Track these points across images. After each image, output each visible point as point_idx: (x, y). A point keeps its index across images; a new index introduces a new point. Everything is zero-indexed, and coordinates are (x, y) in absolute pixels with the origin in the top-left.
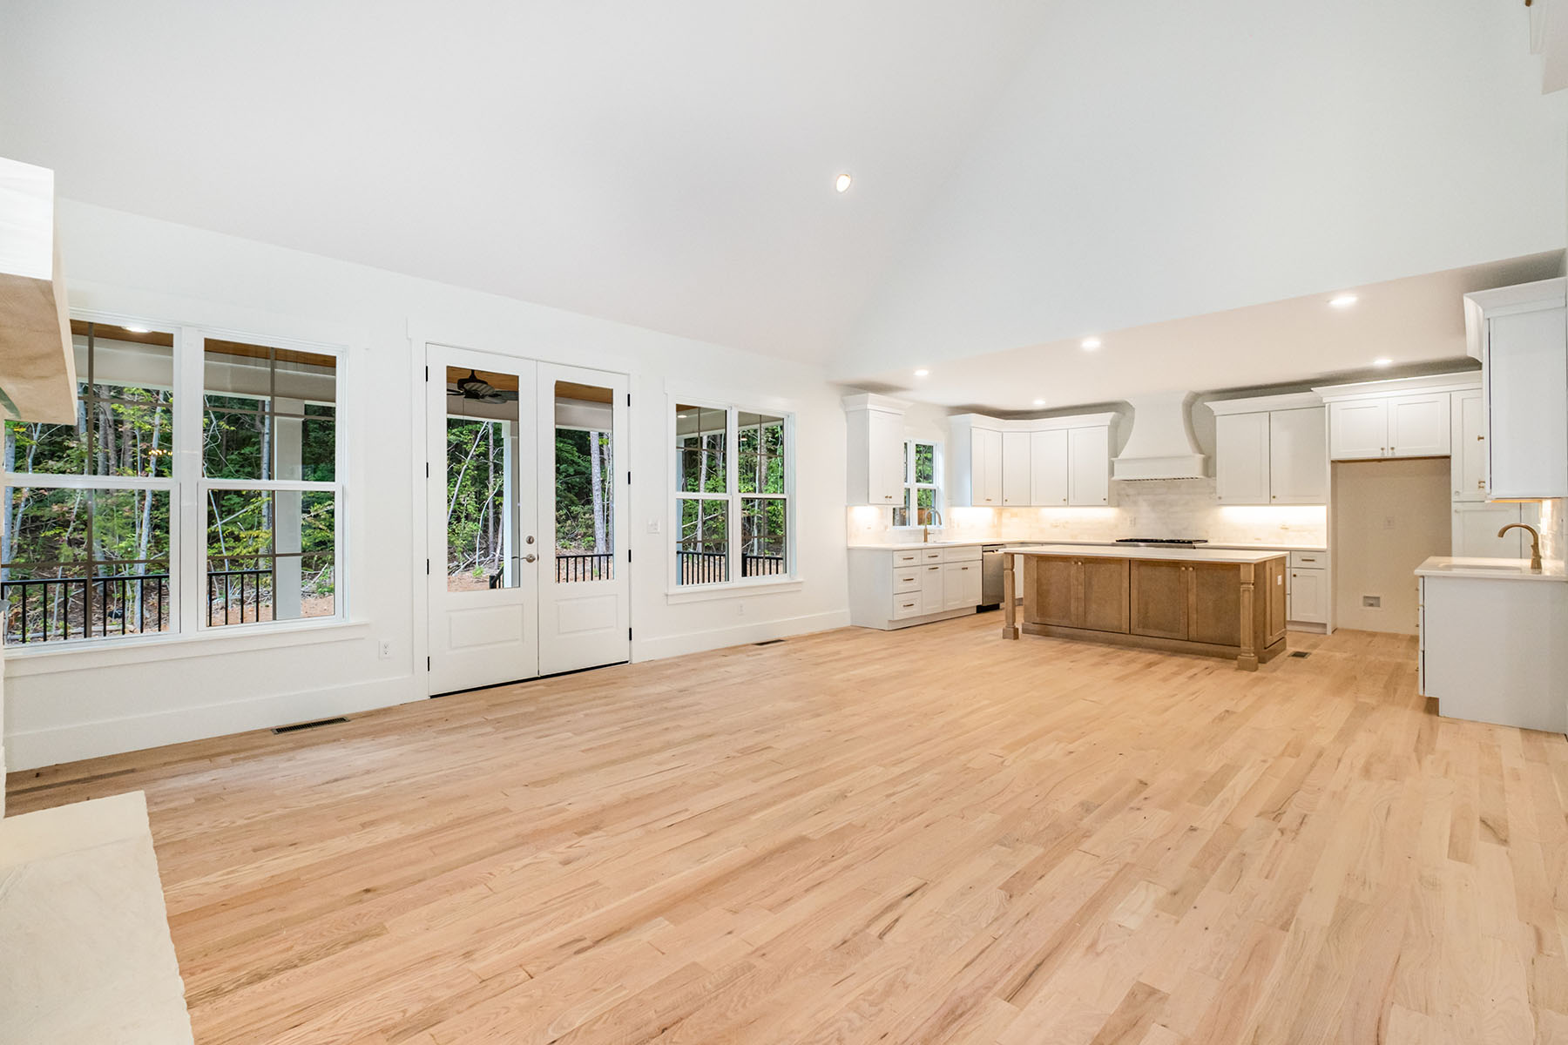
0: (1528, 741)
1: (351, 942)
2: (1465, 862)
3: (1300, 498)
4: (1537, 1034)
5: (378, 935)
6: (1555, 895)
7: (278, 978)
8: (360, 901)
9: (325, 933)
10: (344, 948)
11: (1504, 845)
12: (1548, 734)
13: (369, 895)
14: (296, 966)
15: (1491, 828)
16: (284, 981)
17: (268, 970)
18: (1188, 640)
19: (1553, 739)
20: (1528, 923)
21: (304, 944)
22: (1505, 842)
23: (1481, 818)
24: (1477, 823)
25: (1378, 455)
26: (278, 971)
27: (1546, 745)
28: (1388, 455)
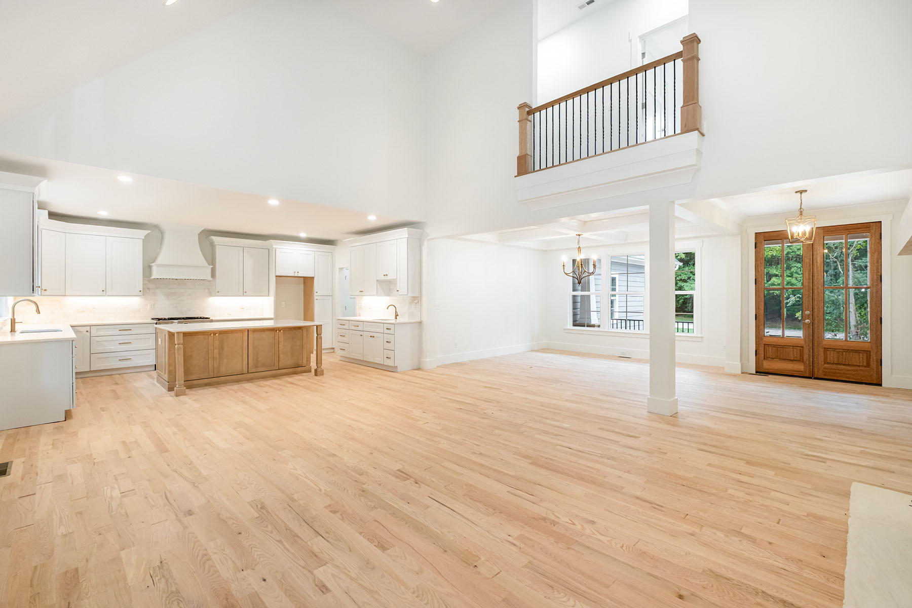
1: (726, 579)
3: (258, 293)
5: (711, 571)
7: (776, 594)
8: (692, 595)
9: (732, 595)
10: (733, 579)
13: (683, 593)
14: (763, 592)
16: (775, 590)
17: (778, 603)
18: (279, 369)
21: (747, 599)
25: (293, 275)
26: (773, 597)
28: (296, 275)
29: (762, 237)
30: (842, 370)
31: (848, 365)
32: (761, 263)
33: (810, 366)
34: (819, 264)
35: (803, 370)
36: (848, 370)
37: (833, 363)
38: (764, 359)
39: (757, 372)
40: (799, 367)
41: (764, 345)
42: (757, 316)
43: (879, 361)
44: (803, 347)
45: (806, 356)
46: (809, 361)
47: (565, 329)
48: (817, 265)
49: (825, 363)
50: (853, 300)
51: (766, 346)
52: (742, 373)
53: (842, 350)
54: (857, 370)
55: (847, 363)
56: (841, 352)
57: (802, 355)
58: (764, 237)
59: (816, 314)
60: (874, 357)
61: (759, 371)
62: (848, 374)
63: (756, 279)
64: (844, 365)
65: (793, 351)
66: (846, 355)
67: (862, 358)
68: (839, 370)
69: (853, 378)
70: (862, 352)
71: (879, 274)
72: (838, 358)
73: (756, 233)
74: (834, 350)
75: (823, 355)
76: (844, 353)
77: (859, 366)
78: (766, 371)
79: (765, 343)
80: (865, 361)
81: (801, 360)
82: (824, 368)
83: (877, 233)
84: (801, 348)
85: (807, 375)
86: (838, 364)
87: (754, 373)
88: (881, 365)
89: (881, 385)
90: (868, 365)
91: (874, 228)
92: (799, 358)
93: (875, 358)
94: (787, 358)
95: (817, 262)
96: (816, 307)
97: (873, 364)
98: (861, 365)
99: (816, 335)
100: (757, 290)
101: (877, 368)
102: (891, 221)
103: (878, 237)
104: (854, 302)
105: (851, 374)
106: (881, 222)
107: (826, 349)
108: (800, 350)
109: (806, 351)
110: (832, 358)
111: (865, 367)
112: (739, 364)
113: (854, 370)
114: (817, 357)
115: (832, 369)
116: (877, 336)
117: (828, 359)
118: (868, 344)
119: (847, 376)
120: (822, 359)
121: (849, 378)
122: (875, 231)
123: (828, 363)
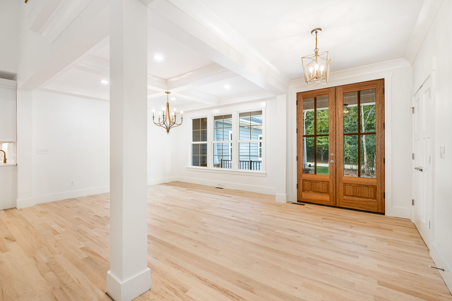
0: (7, 212)
2: (7, 251)
4: (46, 281)
6: (33, 247)
11: (15, 242)
12: (11, 209)
15: (9, 239)
19: (13, 210)
20: (31, 257)
22: (15, 241)
23: (5, 238)
24: (5, 239)
27: (12, 212)
29: (301, 96)
30: (356, 201)
31: (361, 197)
32: (300, 116)
33: (333, 197)
34: (340, 115)
35: (329, 200)
36: (360, 201)
37: (350, 196)
38: (303, 191)
39: (298, 201)
40: (326, 198)
41: (303, 180)
42: (298, 157)
43: (383, 195)
44: (329, 182)
45: (331, 190)
46: (333, 193)
47: (187, 168)
48: (338, 117)
49: (344, 195)
50: (366, 149)
51: (304, 181)
52: (288, 202)
53: (356, 185)
54: (367, 201)
55: (360, 196)
56: (355, 186)
57: (328, 189)
58: (303, 96)
59: (338, 155)
60: (379, 190)
61: (299, 200)
62: (361, 204)
63: (297, 129)
64: (357, 197)
65: (322, 185)
66: (359, 188)
67: (370, 192)
68: (353, 201)
69: (364, 208)
70: (371, 186)
71: (383, 122)
72: (353, 192)
73: (297, 93)
74: (350, 184)
75: (343, 189)
76: (358, 187)
77: (368, 198)
78: (304, 201)
79: (304, 179)
80: (373, 194)
81: (327, 193)
82: (344, 199)
83: (381, 89)
84: (328, 183)
85: (332, 204)
86: (353, 196)
87: (296, 202)
88: (384, 198)
89: (384, 214)
90: (375, 198)
91: (379, 84)
92: (326, 191)
93: (380, 192)
94: (318, 191)
95: (338, 114)
96: (338, 150)
97: (379, 196)
98: (370, 197)
99: (338, 173)
100: (298, 137)
101: (381, 199)
102: (391, 77)
103: (382, 92)
104: (366, 150)
105: (363, 205)
106: (384, 79)
107: (345, 184)
108: (327, 184)
109: (331, 185)
110: (349, 191)
111: (372, 199)
112: (285, 195)
113: (364, 201)
114: (338, 191)
115: (349, 200)
116: (381, 174)
117: (347, 192)
118: (374, 180)
119: (360, 206)
120: (342, 192)
121: (360, 207)
122: (380, 87)
123: (346, 195)
